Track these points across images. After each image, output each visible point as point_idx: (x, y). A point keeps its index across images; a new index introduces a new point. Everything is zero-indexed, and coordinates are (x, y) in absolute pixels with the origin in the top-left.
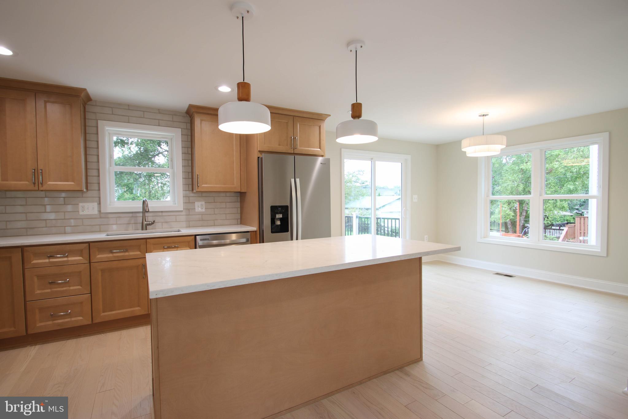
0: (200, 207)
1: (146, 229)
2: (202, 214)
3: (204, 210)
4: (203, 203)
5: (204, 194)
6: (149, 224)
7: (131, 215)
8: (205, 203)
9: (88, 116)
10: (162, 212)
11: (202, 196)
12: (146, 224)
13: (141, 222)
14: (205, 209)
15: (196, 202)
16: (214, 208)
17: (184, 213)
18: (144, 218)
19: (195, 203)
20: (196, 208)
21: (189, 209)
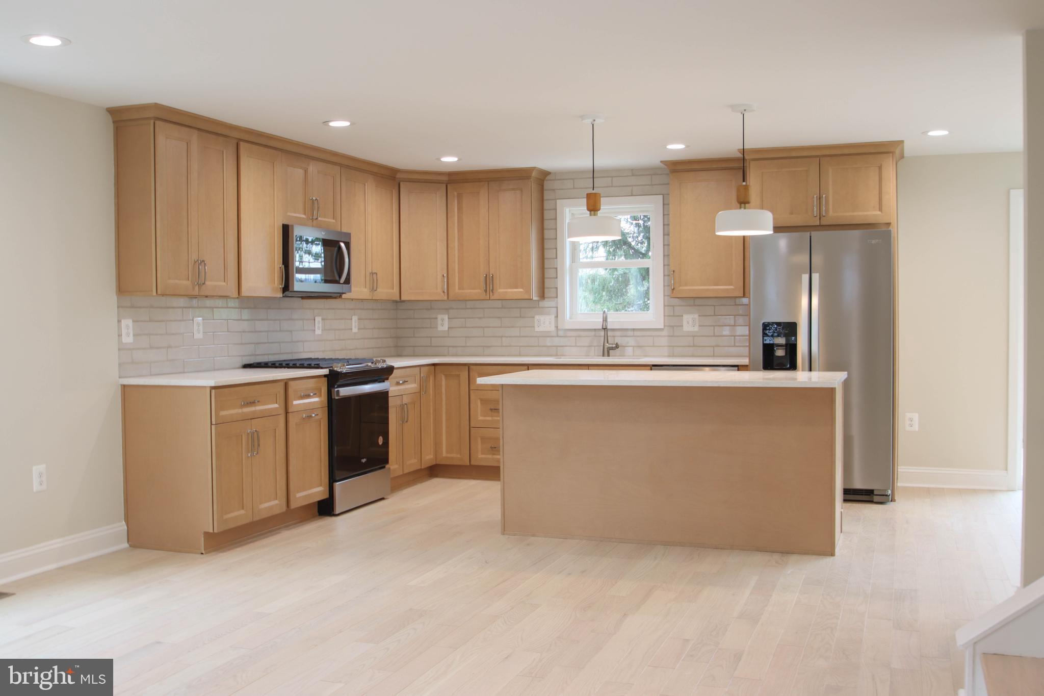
0: (690, 322)
1: (609, 355)
2: (694, 336)
3: (696, 329)
4: (696, 316)
5: (698, 302)
6: (612, 349)
7: (593, 333)
8: (699, 316)
9: (547, 195)
10: (634, 330)
11: (695, 305)
12: (607, 348)
13: (602, 345)
14: (700, 326)
15: (684, 315)
16: (714, 326)
17: (664, 333)
18: (606, 338)
19: (682, 316)
20: (685, 323)
21: (673, 327)
